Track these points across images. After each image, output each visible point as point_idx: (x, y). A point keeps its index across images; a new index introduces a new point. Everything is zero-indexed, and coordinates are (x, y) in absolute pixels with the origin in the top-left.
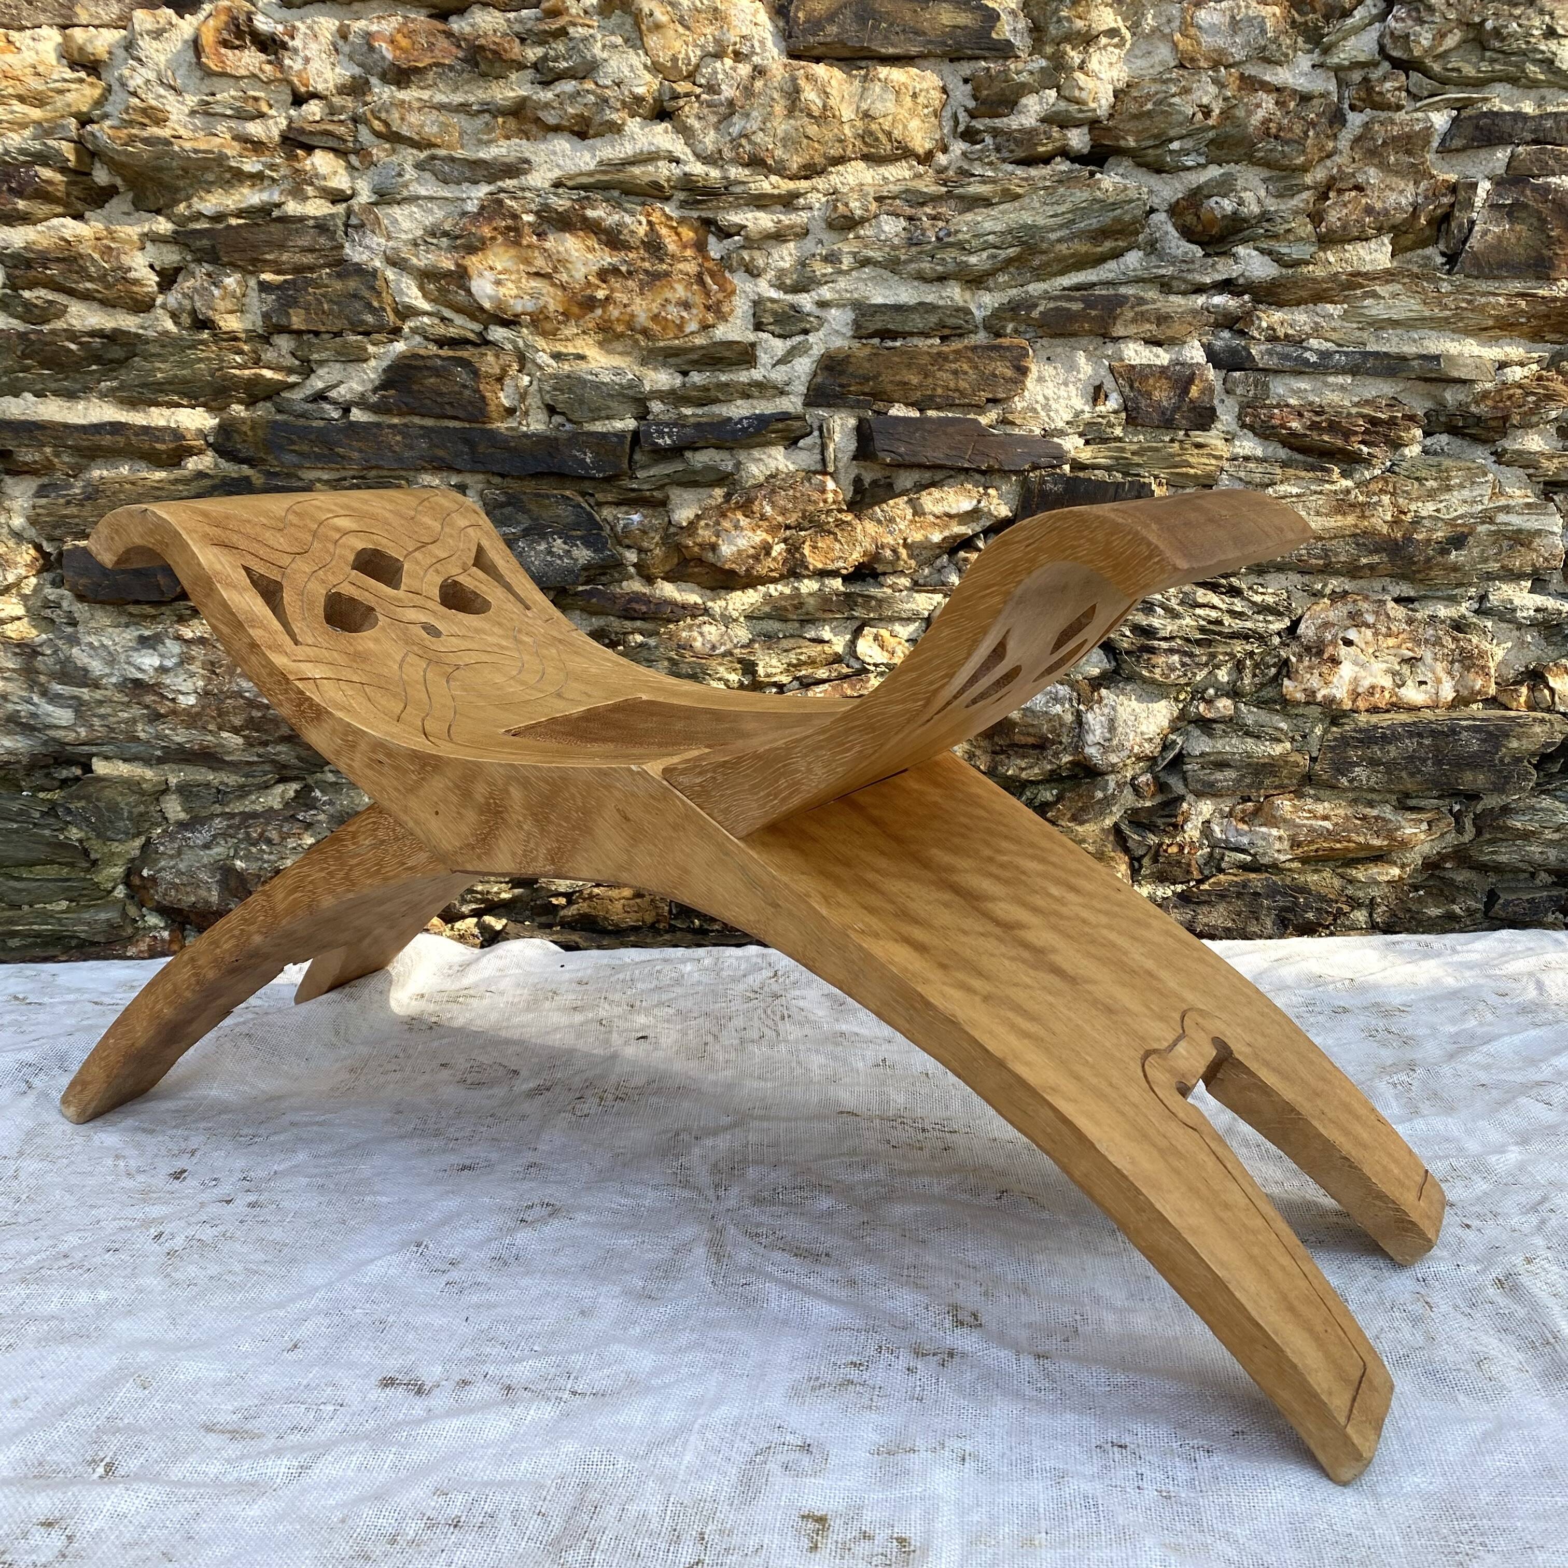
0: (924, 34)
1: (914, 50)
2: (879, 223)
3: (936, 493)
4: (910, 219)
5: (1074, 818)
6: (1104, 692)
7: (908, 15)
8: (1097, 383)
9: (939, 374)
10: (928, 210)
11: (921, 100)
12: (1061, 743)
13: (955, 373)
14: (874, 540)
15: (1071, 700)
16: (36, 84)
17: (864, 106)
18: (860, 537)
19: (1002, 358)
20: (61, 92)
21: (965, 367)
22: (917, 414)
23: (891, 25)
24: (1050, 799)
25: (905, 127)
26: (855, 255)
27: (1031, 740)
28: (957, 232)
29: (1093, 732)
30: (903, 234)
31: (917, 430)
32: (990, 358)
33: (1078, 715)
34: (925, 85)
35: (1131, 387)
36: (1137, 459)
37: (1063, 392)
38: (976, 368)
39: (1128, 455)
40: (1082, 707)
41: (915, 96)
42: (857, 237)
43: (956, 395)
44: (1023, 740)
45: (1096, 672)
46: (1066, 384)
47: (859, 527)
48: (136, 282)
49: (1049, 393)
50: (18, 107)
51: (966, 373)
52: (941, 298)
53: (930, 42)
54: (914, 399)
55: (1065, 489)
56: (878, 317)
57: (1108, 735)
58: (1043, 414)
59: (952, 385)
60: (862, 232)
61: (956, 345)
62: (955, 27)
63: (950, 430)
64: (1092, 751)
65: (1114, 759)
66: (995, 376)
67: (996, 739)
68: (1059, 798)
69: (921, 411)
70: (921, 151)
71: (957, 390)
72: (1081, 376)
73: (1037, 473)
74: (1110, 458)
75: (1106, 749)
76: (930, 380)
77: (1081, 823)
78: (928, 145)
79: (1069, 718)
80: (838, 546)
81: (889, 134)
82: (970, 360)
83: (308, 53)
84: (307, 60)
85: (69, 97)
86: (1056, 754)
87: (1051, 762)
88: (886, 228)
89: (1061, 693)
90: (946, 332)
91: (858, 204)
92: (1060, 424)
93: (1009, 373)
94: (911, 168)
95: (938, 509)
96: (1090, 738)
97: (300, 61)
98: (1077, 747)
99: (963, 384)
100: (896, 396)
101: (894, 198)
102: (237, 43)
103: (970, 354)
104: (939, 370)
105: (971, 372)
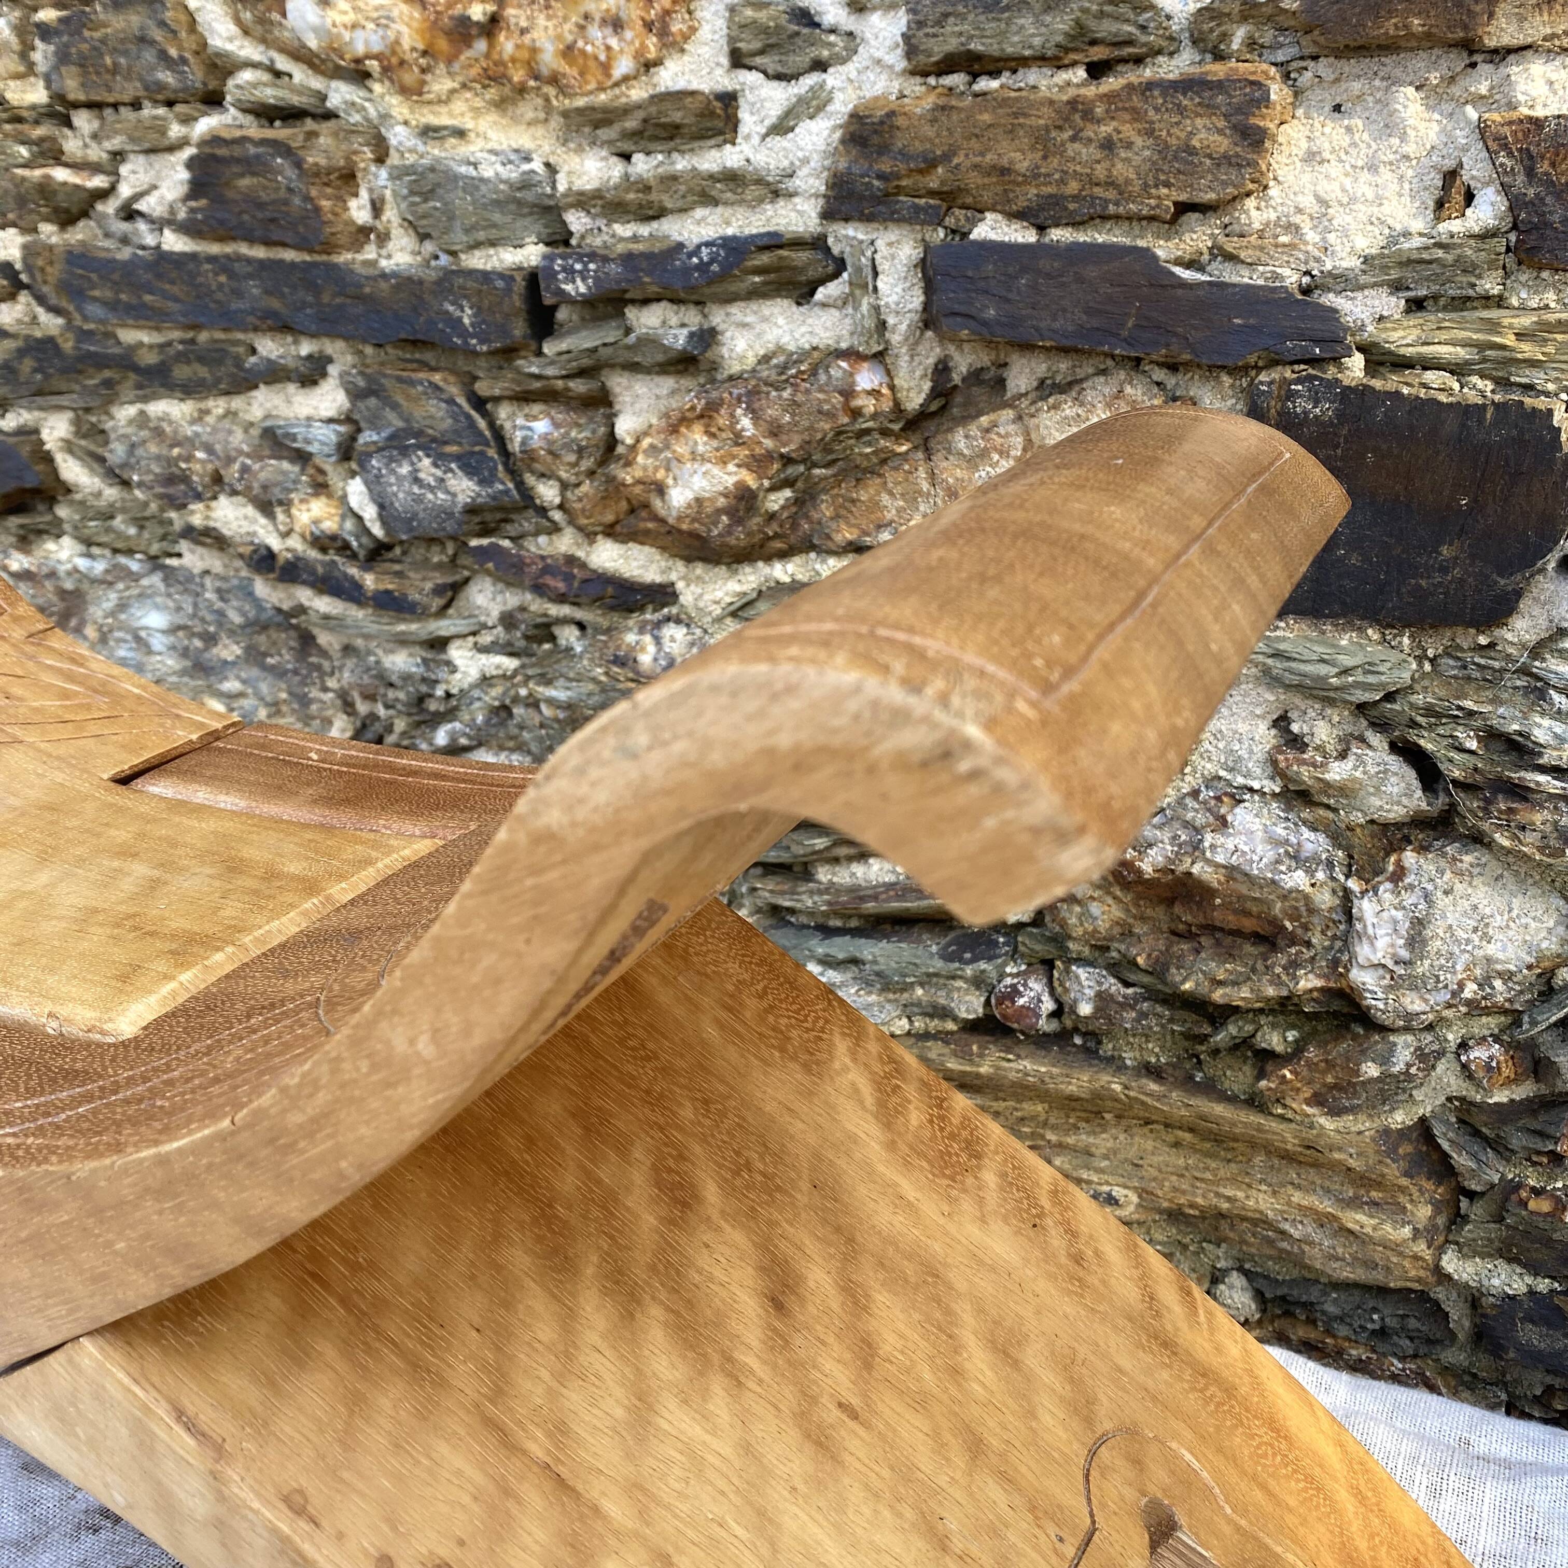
3: (1066, 405)
5: (1317, 1100)
6: (1410, 857)
8: (1449, 164)
9: (1073, 148)
12: (1308, 944)
13: (1107, 145)
15: (1330, 865)
19: (1210, 108)
21: (1128, 131)
22: (1029, 236)
24: (1279, 1048)
27: (1249, 924)
29: (1372, 940)
32: (1181, 110)
33: (1347, 899)
35: (1530, 173)
36: (1527, 350)
37: (1363, 186)
38: (1150, 133)
39: (1509, 340)
40: (1353, 884)
43: (1111, 194)
44: (1232, 921)
45: (1396, 813)
46: (1372, 168)
49: (1330, 189)
51: (1129, 145)
54: (1022, 203)
55: (1340, 414)
56: (950, 27)
57: (1404, 954)
58: (1312, 236)
59: (1100, 171)
61: (1112, 83)
63: (1090, 272)
64: (1362, 978)
65: (1413, 1003)
66: (1191, 151)
67: (1177, 909)
68: (1299, 1049)
69: (1041, 229)
71: (1110, 183)
72: (1410, 149)
73: (1275, 374)
74: (1465, 344)
75: (1396, 984)
76: (1055, 162)
77: (1335, 1112)
79: (1325, 899)
82: (1137, 115)
86: (1293, 965)
87: (1277, 981)
89: (1309, 848)
90: (1098, 53)
92: (1346, 260)
93: (1222, 144)
96: (1363, 951)
98: (1335, 963)
99: (1121, 171)
100: (987, 197)
103: (1136, 101)
104: (1073, 139)
105: (1139, 141)
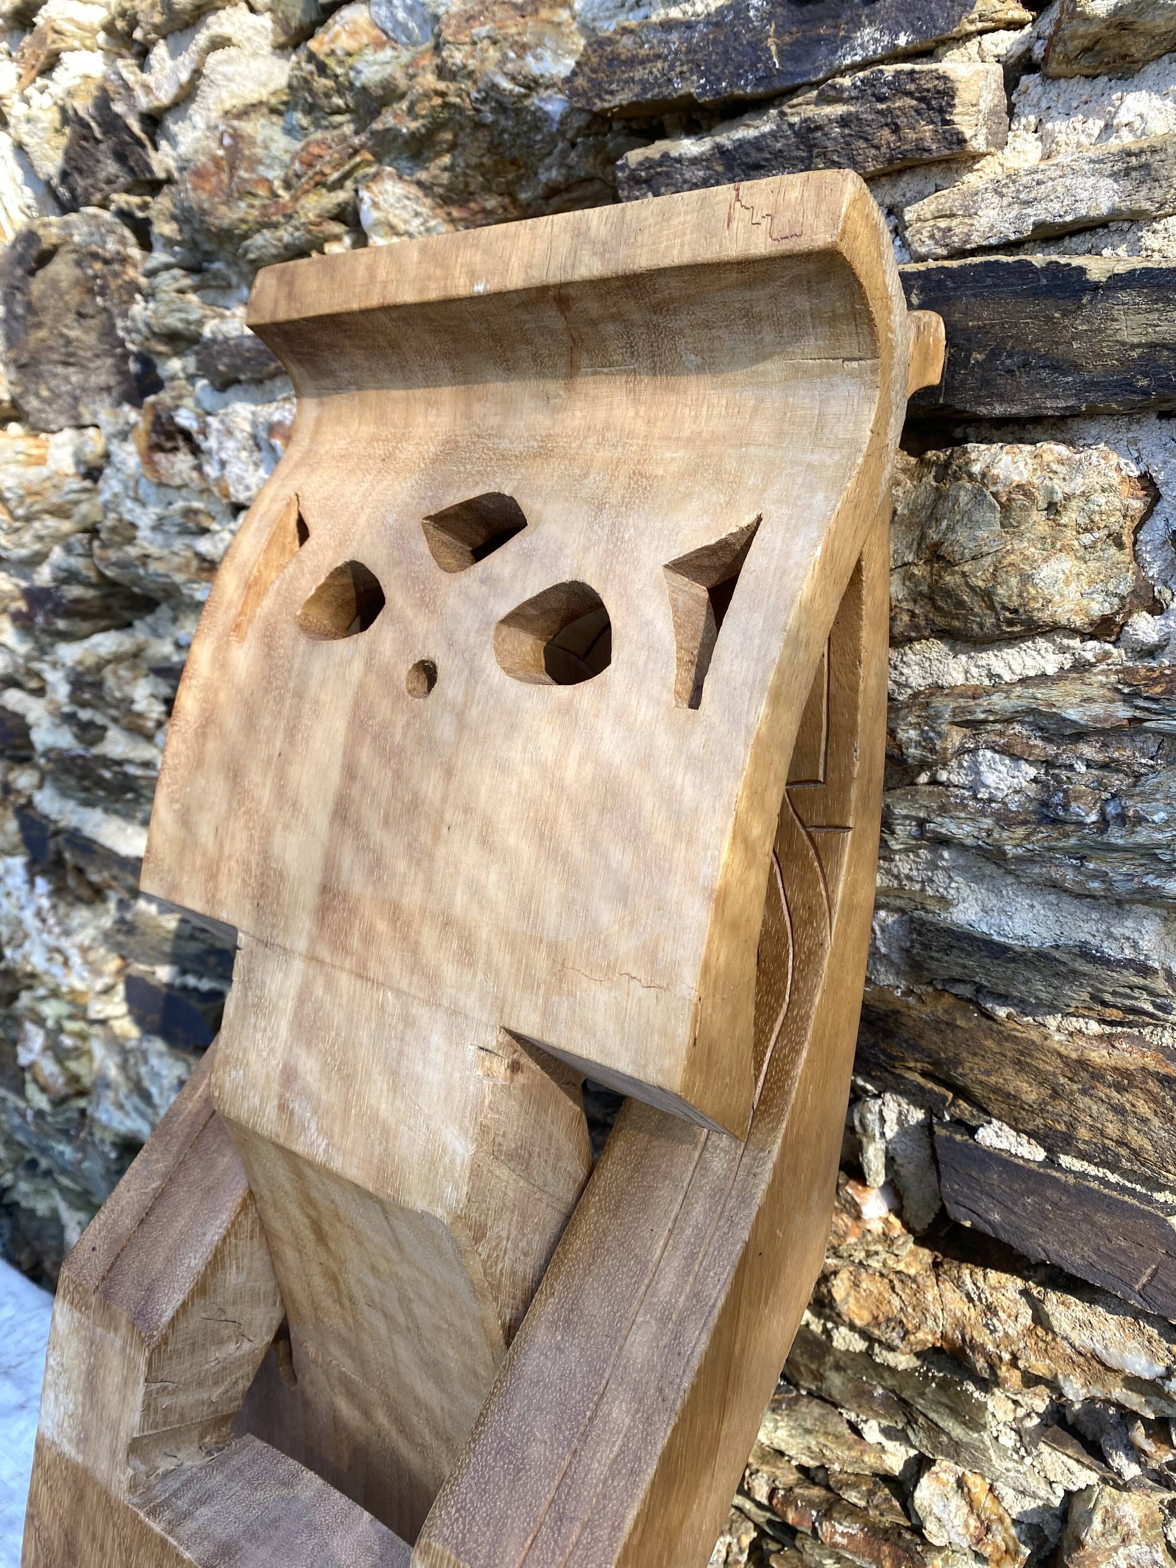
0: (1076, 367)
1: (1052, 406)
2: (976, 764)
3: (1078, 1308)
4: (1049, 764)
7: (1031, 329)
9: (1083, 1101)
10: (1088, 750)
11: (1071, 516)
13: (1119, 1110)
14: (959, 1325)
16: (55, 499)
17: (933, 535)
18: (935, 1308)
20: (77, 503)
21: (1144, 1108)
22: (1040, 1154)
23: (994, 355)
25: (1026, 579)
26: (921, 823)
28: (1140, 820)
30: (1032, 790)
31: (1030, 1192)
34: (1078, 485)
41: (1052, 508)
42: (934, 782)
43: (1123, 1151)
47: (931, 1294)
48: (140, 715)
50: (51, 522)
51: (1145, 1121)
52: (1110, 936)
53: (1093, 385)
54: (1030, 1127)
56: (954, 957)
59: (1113, 1130)
60: (943, 776)
62: (1152, 345)
63: (1102, 1219)
69: (1050, 1151)
70: (1078, 621)
71: (1121, 1143)
76: (1064, 1106)
78: (1099, 607)
80: (896, 1302)
81: (987, 596)
82: (1153, 1098)
83: (224, 456)
84: (223, 464)
85: (84, 508)
88: (990, 778)
90: (1115, 1015)
91: (913, 734)
94: (1063, 650)
95: (1081, 1338)
97: (217, 466)
99: (1137, 1139)
100: (993, 1108)
101: (1009, 721)
102: (169, 445)
103: (1153, 1085)
104: (1084, 1092)
105: (1156, 1122)
